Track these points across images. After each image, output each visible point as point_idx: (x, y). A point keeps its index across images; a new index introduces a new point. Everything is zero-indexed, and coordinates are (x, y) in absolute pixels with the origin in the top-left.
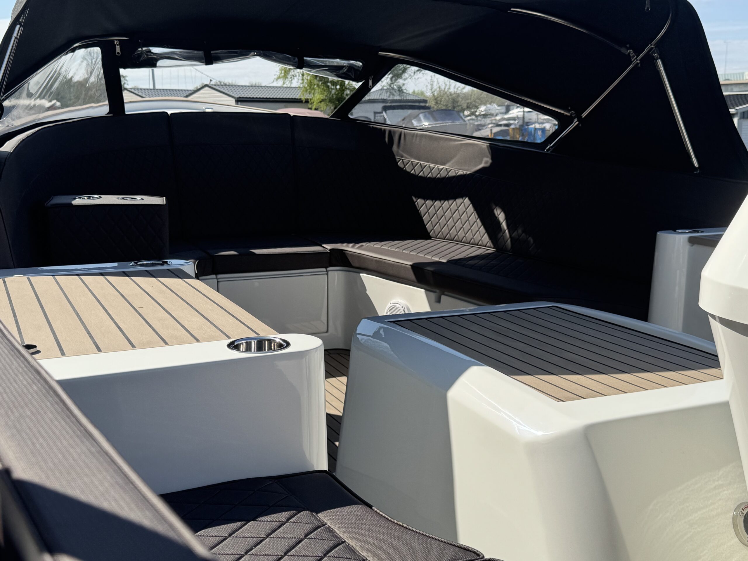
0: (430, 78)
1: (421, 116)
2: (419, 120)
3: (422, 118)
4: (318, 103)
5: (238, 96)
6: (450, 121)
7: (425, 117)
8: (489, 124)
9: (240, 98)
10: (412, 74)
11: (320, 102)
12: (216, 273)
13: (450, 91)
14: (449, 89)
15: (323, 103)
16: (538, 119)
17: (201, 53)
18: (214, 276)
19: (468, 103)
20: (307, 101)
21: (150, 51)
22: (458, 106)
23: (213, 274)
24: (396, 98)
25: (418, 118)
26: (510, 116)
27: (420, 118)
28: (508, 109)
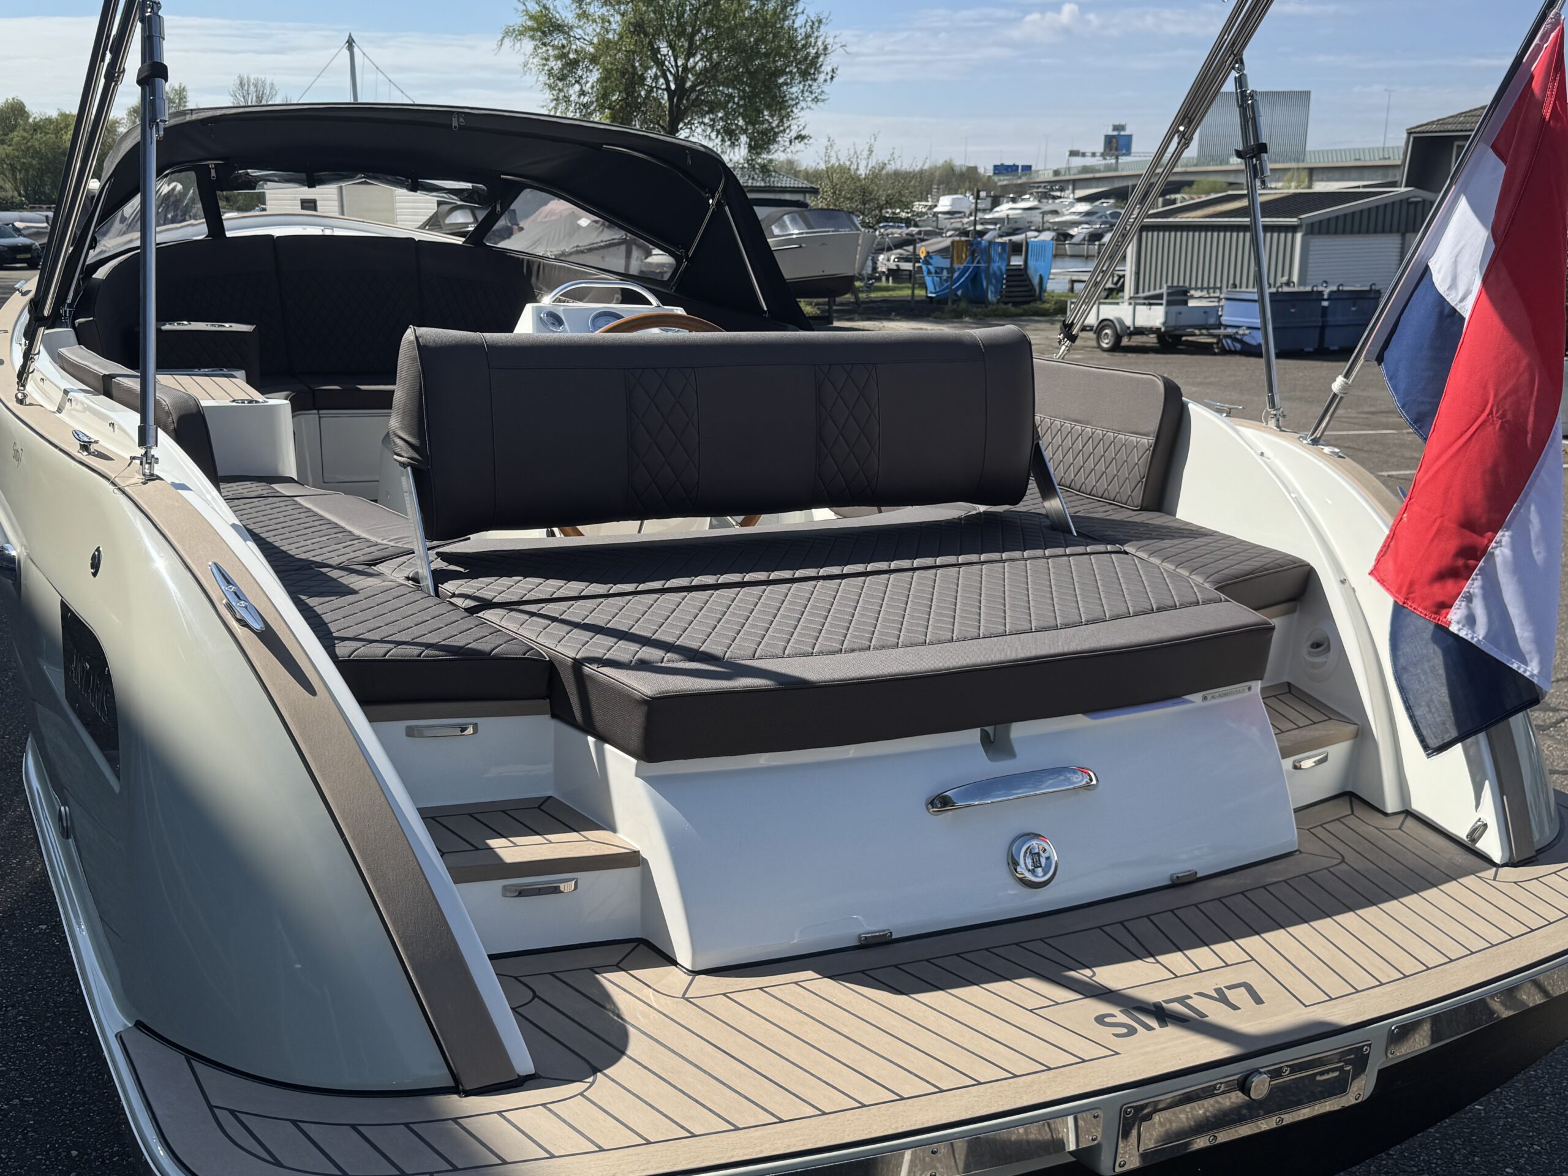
0: (824, 150)
1: (786, 218)
2: (783, 227)
3: (788, 222)
6: (833, 229)
7: (793, 221)
8: (949, 230)
10: (787, 144)
12: (318, 409)
13: (859, 173)
14: (857, 169)
16: (1043, 223)
17: (303, 176)
18: (316, 411)
19: (888, 196)
21: (248, 174)
22: (871, 200)
23: (315, 409)
25: (781, 222)
26: (996, 215)
27: (784, 222)
28: (996, 202)
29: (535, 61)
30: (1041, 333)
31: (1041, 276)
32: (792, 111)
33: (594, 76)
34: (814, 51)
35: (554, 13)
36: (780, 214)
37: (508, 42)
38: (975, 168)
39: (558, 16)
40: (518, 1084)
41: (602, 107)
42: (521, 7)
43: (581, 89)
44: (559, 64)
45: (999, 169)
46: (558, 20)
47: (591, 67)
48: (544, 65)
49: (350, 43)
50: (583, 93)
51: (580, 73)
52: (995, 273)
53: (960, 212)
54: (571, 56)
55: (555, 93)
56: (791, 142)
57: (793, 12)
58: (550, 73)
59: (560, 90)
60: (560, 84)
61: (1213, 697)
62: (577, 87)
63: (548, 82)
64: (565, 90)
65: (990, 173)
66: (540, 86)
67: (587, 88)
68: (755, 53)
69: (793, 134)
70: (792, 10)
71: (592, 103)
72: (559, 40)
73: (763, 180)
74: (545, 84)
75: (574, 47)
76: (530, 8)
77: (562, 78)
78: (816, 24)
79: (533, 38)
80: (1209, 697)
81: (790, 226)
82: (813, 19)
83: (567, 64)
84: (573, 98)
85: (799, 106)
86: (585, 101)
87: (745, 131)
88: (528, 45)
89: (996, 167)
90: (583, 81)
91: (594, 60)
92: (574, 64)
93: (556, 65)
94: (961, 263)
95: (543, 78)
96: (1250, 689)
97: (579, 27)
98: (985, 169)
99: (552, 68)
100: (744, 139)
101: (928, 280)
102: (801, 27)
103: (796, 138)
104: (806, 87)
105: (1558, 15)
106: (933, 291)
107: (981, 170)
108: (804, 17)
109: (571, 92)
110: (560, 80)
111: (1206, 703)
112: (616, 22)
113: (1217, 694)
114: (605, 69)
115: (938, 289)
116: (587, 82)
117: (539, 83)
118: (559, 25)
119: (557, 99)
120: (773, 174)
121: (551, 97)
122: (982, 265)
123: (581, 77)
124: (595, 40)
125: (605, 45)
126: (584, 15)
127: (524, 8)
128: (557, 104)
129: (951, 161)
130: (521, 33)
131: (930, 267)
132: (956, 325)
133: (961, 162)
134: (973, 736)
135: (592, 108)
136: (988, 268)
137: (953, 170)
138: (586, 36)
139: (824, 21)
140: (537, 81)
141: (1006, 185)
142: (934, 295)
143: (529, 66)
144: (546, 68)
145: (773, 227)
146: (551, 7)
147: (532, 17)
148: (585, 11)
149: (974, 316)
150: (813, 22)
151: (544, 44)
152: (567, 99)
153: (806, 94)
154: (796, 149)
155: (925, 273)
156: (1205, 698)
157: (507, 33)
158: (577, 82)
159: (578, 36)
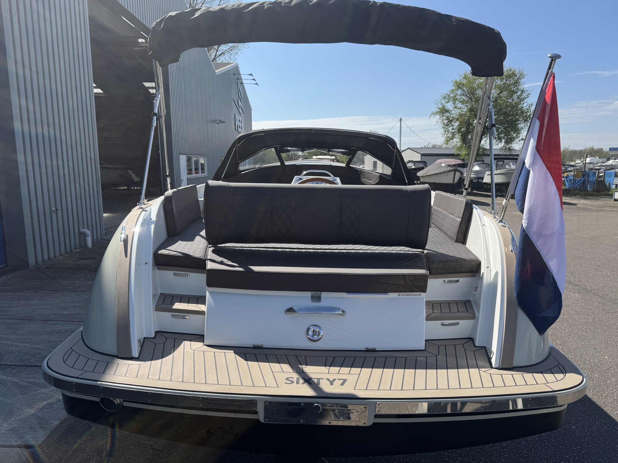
1: (511, 163)
2: (510, 166)
4: (464, 156)
5: (422, 153)
7: (513, 164)
9: (423, 154)
11: (465, 155)
15: (467, 156)
20: (458, 155)
24: (506, 153)
25: (508, 164)
26: (607, 164)
27: (510, 164)
28: (608, 159)
29: (440, 120)
30: (605, 201)
31: (610, 183)
32: (520, 132)
33: (457, 124)
34: (529, 114)
35: (446, 107)
36: (509, 162)
37: (432, 116)
38: (602, 149)
39: (447, 108)
40: (132, 359)
41: (459, 133)
42: (437, 106)
43: (453, 128)
44: (447, 121)
45: (611, 149)
46: (447, 109)
47: (456, 122)
48: (442, 122)
49: (401, 120)
50: (453, 129)
51: (453, 123)
52: (591, 181)
53: (593, 163)
54: (451, 119)
55: (445, 129)
56: (519, 141)
57: (523, 103)
58: (444, 124)
59: (446, 129)
60: (447, 127)
61: (403, 295)
62: (452, 127)
63: (443, 126)
64: (448, 128)
65: (608, 150)
66: (441, 127)
67: (455, 128)
68: (509, 115)
69: (520, 138)
70: (523, 102)
71: (455, 132)
72: (448, 114)
73: (509, 152)
74: (442, 127)
75: (451, 116)
76: (439, 106)
77: (447, 125)
78: (531, 106)
79: (439, 114)
80: (401, 295)
81: (512, 166)
82: (529, 104)
83: (449, 121)
84: (450, 131)
85: (523, 130)
86: (454, 131)
87: (504, 138)
88: (438, 117)
89: (610, 149)
90: (453, 126)
91: (457, 120)
92: (451, 121)
93: (446, 122)
94: (579, 178)
95: (442, 125)
96: (420, 295)
97: (454, 111)
98: (606, 149)
99: (444, 123)
100: (503, 141)
101: (567, 183)
102: (525, 107)
103: (521, 140)
104: (526, 124)
105: (552, 72)
106: (568, 187)
107: (604, 150)
108: (527, 103)
109: (450, 129)
110: (447, 126)
111: (399, 297)
112: (465, 110)
113: (404, 295)
114: (460, 122)
115: (570, 186)
116: (455, 126)
117: (440, 127)
118: (448, 111)
119: (445, 131)
120: (512, 150)
121: (444, 131)
122: (586, 179)
123: (453, 125)
124: (458, 114)
125: (461, 115)
126: (456, 107)
127: (438, 106)
128: (445, 133)
129: (593, 147)
130: (437, 114)
131: (567, 179)
132: (573, 198)
133: (596, 147)
134: (308, 294)
135: (455, 133)
136: (588, 180)
137: (593, 149)
138: (455, 113)
139: (533, 104)
140: (440, 126)
141: (614, 154)
142: (567, 188)
143: (438, 122)
144: (443, 122)
145: (506, 166)
146: (446, 106)
147: (440, 109)
148: (456, 106)
149: (580, 195)
150: (530, 105)
151: (443, 116)
152: (448, 131)
153: (526, 126)
154: (521, 143)
155: (566, 181)
156: (399, 295)
157: (432, 114)
158: (452, 126)
159: (453, 113)
